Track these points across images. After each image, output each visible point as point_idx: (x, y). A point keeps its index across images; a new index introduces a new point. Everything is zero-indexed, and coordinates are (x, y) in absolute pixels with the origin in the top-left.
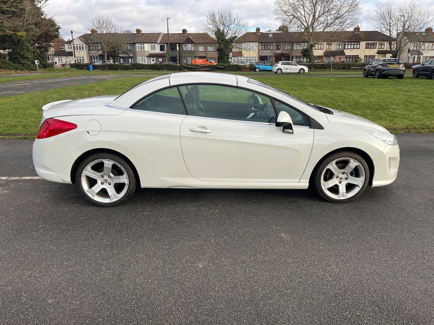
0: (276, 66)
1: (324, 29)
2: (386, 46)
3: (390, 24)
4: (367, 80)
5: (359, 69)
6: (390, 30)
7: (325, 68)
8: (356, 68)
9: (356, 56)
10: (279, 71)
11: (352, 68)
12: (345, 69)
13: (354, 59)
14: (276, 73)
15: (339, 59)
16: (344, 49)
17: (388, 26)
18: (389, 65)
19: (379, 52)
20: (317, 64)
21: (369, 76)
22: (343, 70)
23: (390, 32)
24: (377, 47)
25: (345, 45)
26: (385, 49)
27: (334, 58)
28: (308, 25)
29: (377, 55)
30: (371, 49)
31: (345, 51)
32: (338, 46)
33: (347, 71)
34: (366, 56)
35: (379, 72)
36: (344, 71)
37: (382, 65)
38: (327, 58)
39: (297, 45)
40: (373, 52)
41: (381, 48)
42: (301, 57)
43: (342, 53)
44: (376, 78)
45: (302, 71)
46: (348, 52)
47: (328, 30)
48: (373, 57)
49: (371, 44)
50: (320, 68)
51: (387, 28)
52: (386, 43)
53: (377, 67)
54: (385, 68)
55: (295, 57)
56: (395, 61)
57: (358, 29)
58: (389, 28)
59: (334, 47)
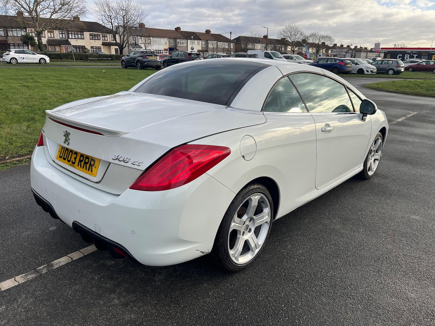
0: (8, 54)
1: (51, 15)
2: (109, 38)
3: (111, 16)
5: (96, 60)
6: (111, 23)
8: (93, 59)
9: (82, 46)
10: (13, 61)
11: (90, 59)
12: (83, 59)
13: (81, 49)
14: (10, 63)
15: (67, 49)
16: (68, 38)
17: (109, 18)
18: (148, 57)
19: (104, 44)
20: (50, 53)
21: (128, 68)
22: (81, 61)
23: (112, 24)
24: (101, 39)
25: (68, 34)
26: (109, 41)
27: (59, 47)
28: (29, 7)
29: (102, 47)
30: (96, 40)
31: (69, 40)
32: (61, 35)
33: (86, 61)
34: (92, 47)
35: (140, 63)
36: (82, 62)
37: (142, 56)
38: (52, 47)
39: (21, 31)
40: (98, 43)
41: (105, 40)
43: (67, 43)
44: (138, 69)
45: (42, 61)
46: (73, 42)
48: (99, 48)
49: (95, 35)
51: (108, 20)
52: (108, 35)
53: (139, 58)
54: (145, 60)
56: (152, 53)
57: (76, 18)
58: (110, 20)
59: (57, 35)
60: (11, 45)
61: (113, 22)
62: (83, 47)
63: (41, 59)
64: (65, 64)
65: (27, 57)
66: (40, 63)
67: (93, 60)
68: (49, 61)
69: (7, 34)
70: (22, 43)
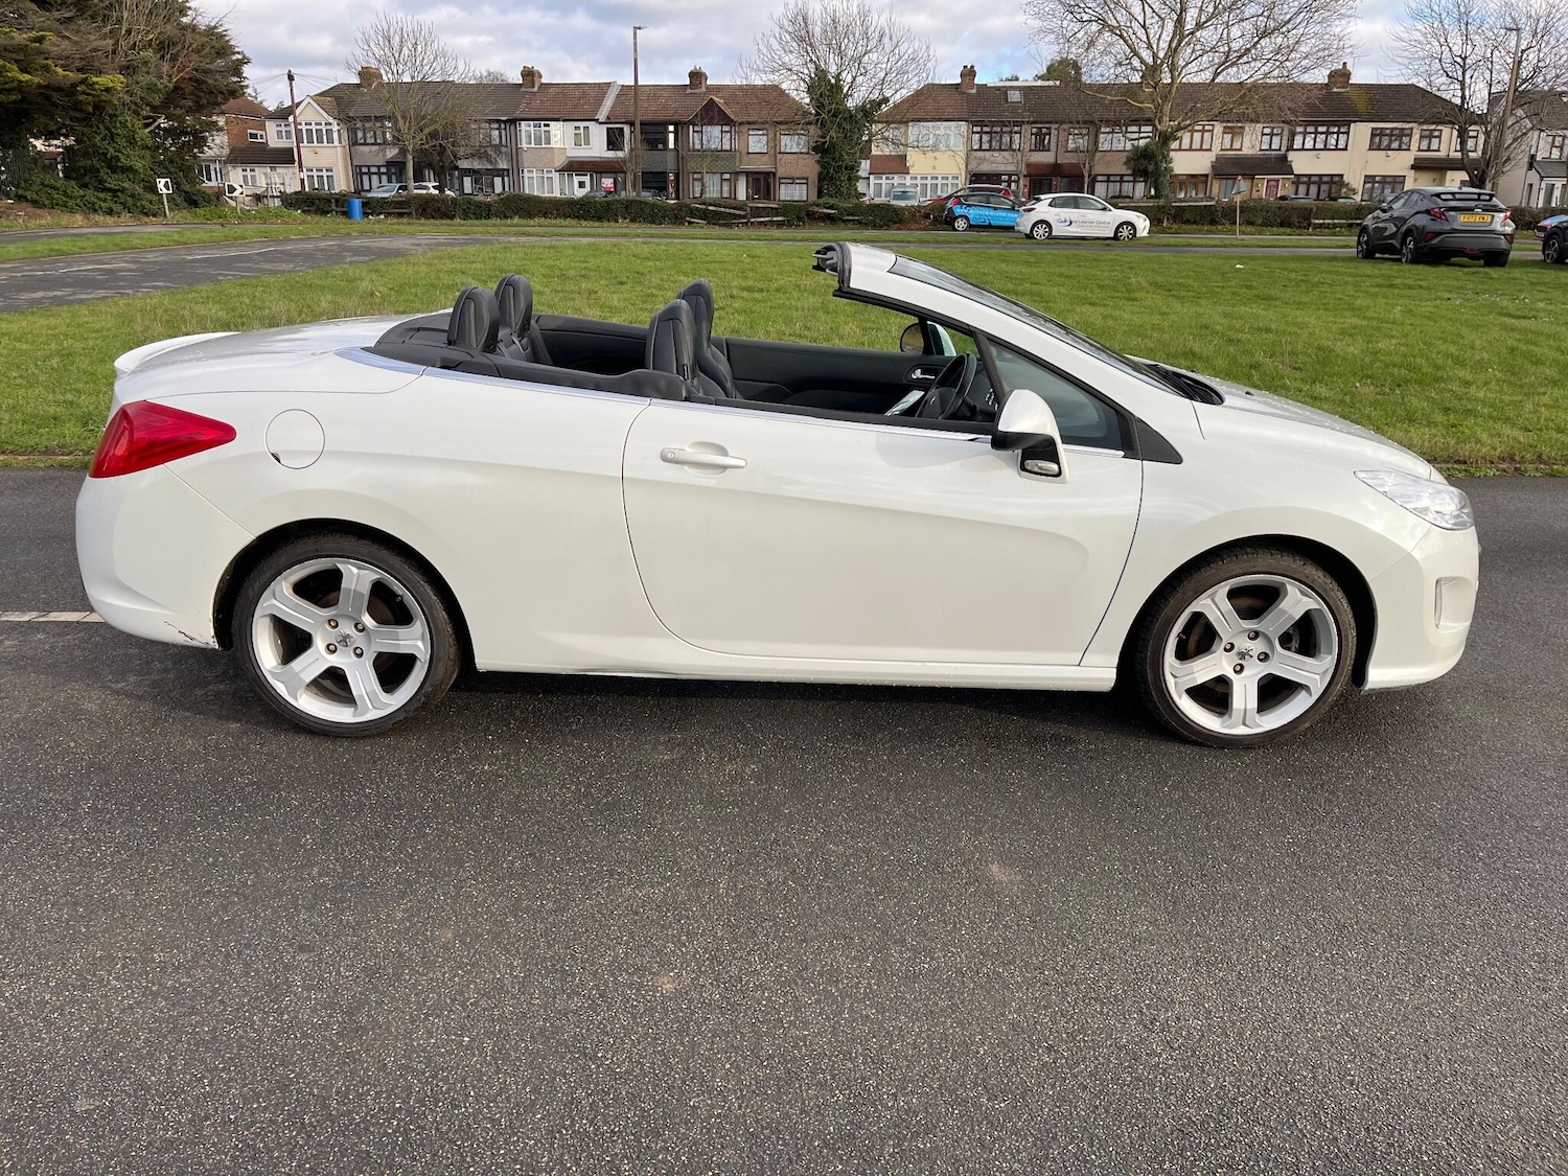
0: (1030, 210)
1: (1216, 74)
2: (1447, 143)
3: (1464, 59)
4: (1368, 268)
5: (1341, 226)
6: (1462, 83)
7: (1213, 222)
8: (1330, 221)
9: (1332, 176)
10: (1040, 231)
11: (1317, 221)
12: (1289, 225)
13: (1324, 187)
14: (1030, 236)
15: (1272, 186)
16: (1288, 150)
17: (1458, 67)
18: (1453, 213)
19: (1419, 166)
20: (1183, 204)
21: (1377, 255)
22: (1282, 230)
23: (1463, 89)
24: (1414, 146)
25: (1293, 135)
26: (1442, 154)
27: (1249, 182)
28: (1155, 56)
29: (1410, 175)
30: (1390, 152)
31: (1291, 156)
32: (1266, 139)
33: (1298, 232)
34: (1369, 179)
35: (1415, 240)
36: (1285, 234)
37: (1428, 212)
38: (1224, 181)
39: (1113, 132)
40: (1397, 163)
41: (1429, 150)
42: (1126, 178)
43: (1280, 165)
44: (1404, 260)
45: (1125, 232)
46: (1302, 163)
47: (1231, 76)
48: (1398, 181)
49: (1392, 134)
50: (1195, 222)
51: (1450, 74)
52: (1446, 130)
53: (1412, 222)
54: (1437, 226)
55: (1104, 178)
56: (1479, 199)
57: (1341, 76)
58: (1460, 73)
59: (1252, 142)
60: (1099, 178)
61: (1468, 81)
62: (1336, 181)
63: (1121, 225)
64: (1192, 241)
65: (1081, 219)
66: (1116, 238)
67: (1328, 226)
68: (1147, 231)
69: (1096, 142)
70: (1129, 172)
